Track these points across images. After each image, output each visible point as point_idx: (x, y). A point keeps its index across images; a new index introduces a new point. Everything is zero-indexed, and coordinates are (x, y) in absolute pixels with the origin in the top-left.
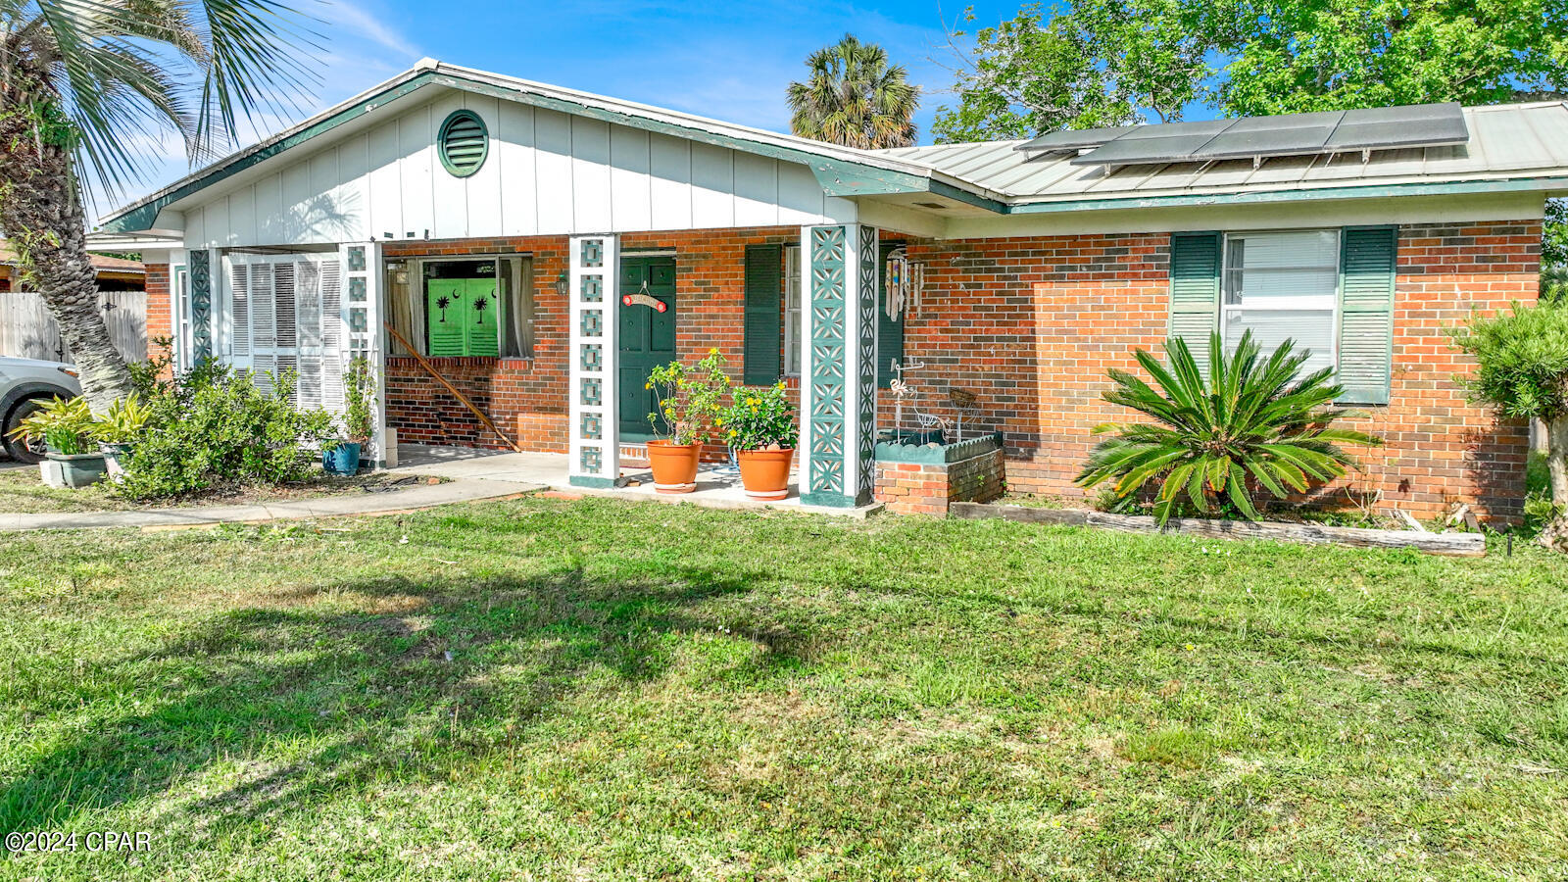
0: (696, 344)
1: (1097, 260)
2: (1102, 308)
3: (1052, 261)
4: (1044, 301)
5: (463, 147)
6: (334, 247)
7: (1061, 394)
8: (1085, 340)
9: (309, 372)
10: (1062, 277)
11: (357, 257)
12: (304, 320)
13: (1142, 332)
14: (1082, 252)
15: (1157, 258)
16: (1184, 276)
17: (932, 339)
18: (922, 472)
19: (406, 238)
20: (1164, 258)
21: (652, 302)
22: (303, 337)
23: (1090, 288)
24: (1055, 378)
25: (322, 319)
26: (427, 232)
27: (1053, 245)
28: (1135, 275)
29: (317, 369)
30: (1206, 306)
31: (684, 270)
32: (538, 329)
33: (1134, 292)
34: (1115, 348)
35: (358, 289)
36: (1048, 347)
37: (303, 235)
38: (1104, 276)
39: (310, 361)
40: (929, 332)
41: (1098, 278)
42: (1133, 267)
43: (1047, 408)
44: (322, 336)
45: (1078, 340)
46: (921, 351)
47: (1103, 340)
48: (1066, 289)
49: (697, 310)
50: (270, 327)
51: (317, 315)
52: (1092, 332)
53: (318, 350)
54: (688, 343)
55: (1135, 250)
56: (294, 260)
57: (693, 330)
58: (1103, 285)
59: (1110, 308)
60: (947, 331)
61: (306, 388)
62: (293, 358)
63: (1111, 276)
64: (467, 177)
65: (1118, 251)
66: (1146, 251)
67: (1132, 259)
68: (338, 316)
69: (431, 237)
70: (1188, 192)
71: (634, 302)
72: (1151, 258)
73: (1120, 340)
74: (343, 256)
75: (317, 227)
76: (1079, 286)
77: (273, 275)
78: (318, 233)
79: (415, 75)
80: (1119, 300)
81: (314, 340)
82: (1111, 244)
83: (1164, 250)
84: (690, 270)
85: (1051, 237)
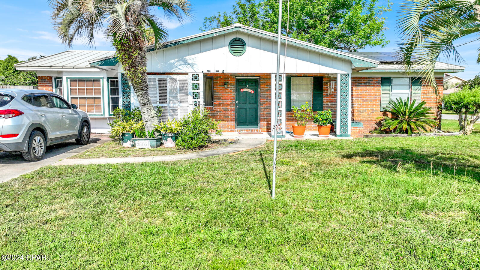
0: (266, 101)
1: (366, 82)
2: (367, 92)
3: (357, 82)
4: (355, 91)
5: (238, 48)
6: (187, 74)
7: (359, 111)
8: (364, 99)
9: (173, 111)
10: (359, 86)
11: (195, 77)
12: (171, 95)
13: (375, 97)
14: (363, 80)
15: (379, 82)
16: (384, 86)
17: (330, 99)
18: (358, 128)
19: (215, 72)
20: (380, 82)
21: (250, 91)
22: (170, 100)
23: (365, 88)
24: (357, 108)
25: (179, 96)
26: (223, 71)
27: (357, 79)
28: (374, 86)
29: (176, 110)
30: (388, 92)
31: (263, 82)
32: (215, 98)
33: (374, 89)
34: (370, 101)
35: (196, 86)
36: (356, 101)
37: (174, 69)
38: (368, 86)
39: (173, 108)
40: (329, 98)
41: (366, 86)
42: (374, 84)
43: (356, 114)
44: (179, 100)
45: (362, 99)
46: (327, 102)
47: (367, 99)
48: (360, 88)
49: (267, 93)
50: (156, 98)
51: (177, 94)
52: (365, 98)
53: (177, 105)
54: (264, 101)
55: (374, 80)
56: (168, 77)
57: (266, 98)
58: (368, 88)
59: (369, 92)
60: (333, 98)
61: (172, 116)
62: (167, 107)
63: (369, 86)
64: (239, 56)
65: (371, 80)
66: (376, 80)
67: (374, 82)
68: (187, 94)
69: (225, 72)
70: (395, 69)
71: (244, 91)
72: (377, 82)
73: (371, 99)
74: (190, 76)
75: (180, 67)
76: (362, 88)
77: (157, 82)
78: (180, 69)
79: (234, 27)
80: (371, 91)
81: (175, 101)
82: (369, 79)
83: (380, 80)
84: (265, 82)
85: (357, 77)
